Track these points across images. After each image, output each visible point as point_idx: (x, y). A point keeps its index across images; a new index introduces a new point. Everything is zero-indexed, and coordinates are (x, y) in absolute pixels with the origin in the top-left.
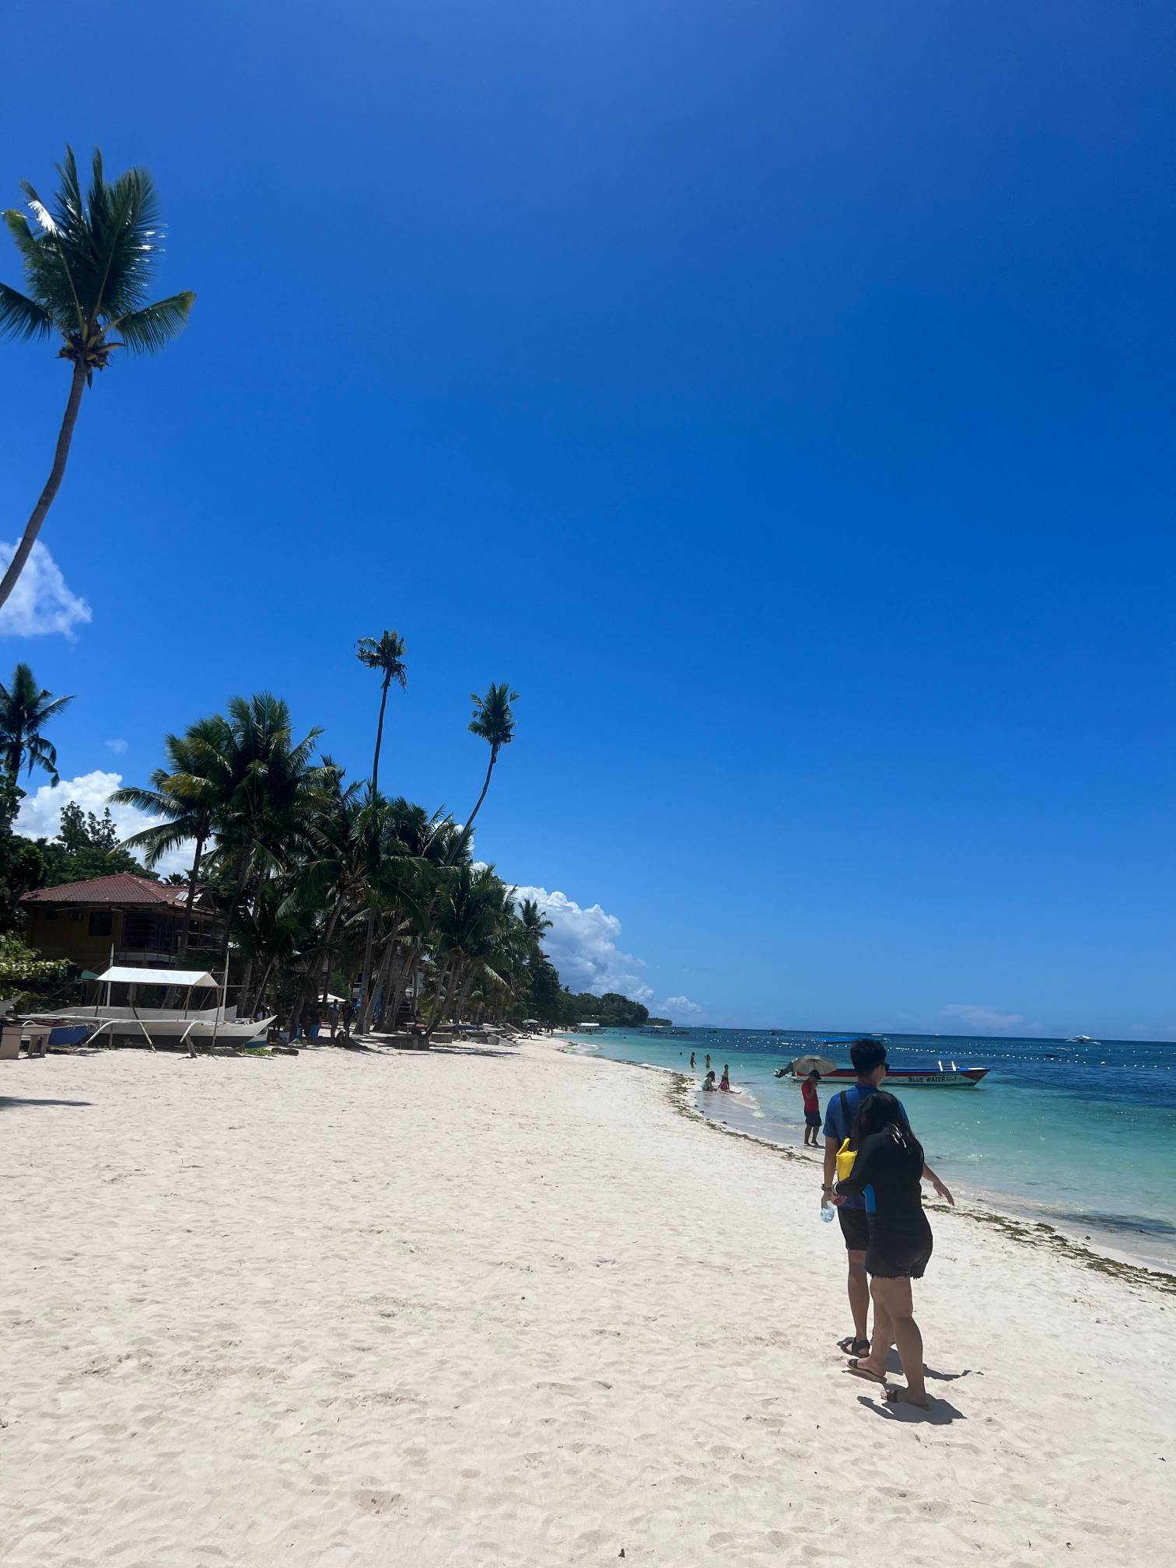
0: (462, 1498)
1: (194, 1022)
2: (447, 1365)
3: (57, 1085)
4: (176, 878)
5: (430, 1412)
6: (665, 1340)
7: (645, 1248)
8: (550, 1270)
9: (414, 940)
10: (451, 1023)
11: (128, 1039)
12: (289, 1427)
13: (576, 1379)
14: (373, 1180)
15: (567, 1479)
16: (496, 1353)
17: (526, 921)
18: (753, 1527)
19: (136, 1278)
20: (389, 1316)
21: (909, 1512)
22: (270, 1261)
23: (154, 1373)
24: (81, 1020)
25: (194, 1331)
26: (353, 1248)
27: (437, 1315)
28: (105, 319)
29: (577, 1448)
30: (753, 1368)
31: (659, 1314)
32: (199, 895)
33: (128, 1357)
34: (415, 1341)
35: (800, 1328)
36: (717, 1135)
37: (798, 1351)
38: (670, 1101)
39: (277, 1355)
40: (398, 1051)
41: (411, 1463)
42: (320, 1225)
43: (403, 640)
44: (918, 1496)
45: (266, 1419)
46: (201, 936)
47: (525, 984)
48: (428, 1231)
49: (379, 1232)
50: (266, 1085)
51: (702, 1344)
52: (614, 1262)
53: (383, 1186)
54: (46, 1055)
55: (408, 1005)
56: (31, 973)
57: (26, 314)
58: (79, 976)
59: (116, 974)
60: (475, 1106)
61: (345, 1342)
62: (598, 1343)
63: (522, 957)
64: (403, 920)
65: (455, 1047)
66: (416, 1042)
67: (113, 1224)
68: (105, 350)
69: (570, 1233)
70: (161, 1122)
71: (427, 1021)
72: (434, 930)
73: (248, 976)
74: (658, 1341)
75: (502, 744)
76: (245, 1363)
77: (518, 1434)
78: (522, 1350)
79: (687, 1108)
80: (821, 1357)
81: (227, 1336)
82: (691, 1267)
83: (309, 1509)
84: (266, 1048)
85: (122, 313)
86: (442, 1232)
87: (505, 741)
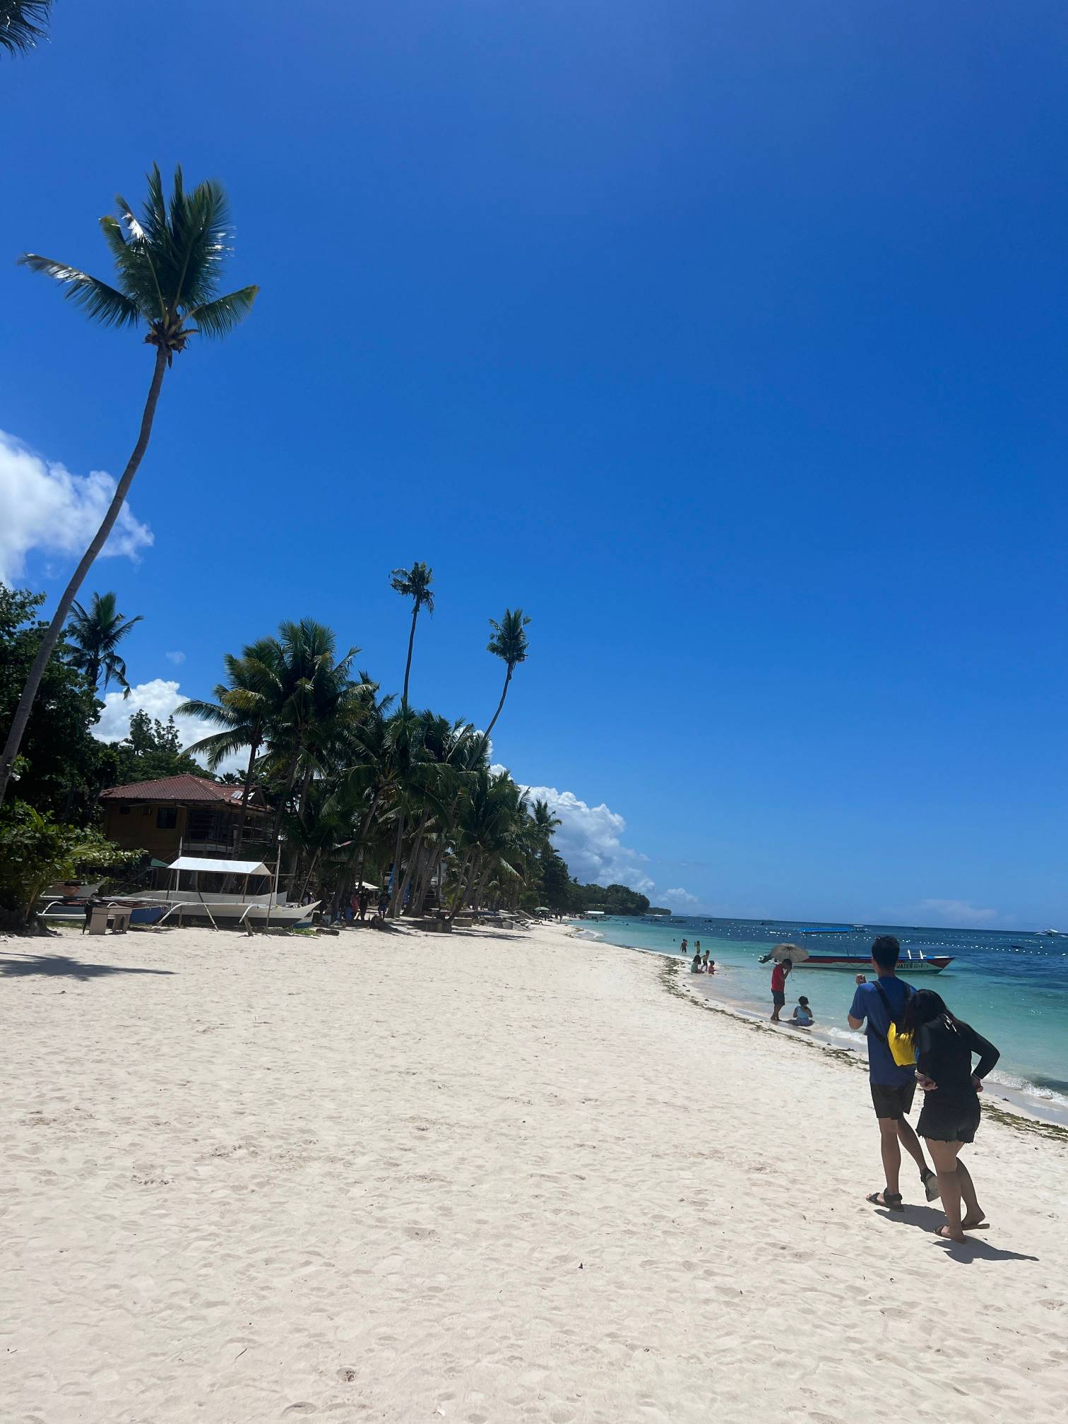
0: (476, 1234)
1: (251, 905)
2: (466, 1161)
3: (142, 957)
4: (229, 777)
5: (454, 1188)
6: (629, 1152)
7: (623, 1091)
8: (546, 1104)
9: (439, 837)
10: (470, 910)
11: (195, 919)
12: (356, 1191)
13: (560, 1173)
14: (408, 1037)
15: (549, 1228)
16: (502, 1155)
17: (538, 819)
18: (674, 1258)
19: (235, 1099)
20: (423, 1130)
21: (785, 1257)
22: (333, 1091)
23: (259, 1157)
24: (156, 902)
25: (283, 1133)
26: (395, 1084)
27: (459, 1131)
28: (183, 308)
29: (557, 1211)
30: (693, 1172)
31: (628, 1136)
32: (252, 794)
33: (240, 1147)
34: (443, 1146)
35: (735, 1149)
36: (697, 1010)
37: (730, 1162)
38: (661, 981)
39: (344, 1150)
40: (425, 933)
41: (441, 1215)
42: (368, 1068)
43: (431, 570)
44: (793, 1249)
45: (341, 1186)
46: (254, 830)
47: (537, 876)
48: (452, 1074)
49: (414, 1074)
50: (314, 960)
51: (657, 1156)
52: (596, 1100)
53: (415, 1041)
54: (127, 932)
55: (433, 893)
56: (111, 861)
57: (117, 307)
58: (149, 865)
59: (184, 863)
60: (491, 981)
61: (393, 1144)
62: (578, 1153)
63: (535, 852)
64: (429, 818)
65: (475, 931)
66: (440, 926)
67: (212, 1063)
68: (183, 336)
69: (563, 1079)
70: (234, 988)
71: (450, 908)
72: (457, 827)
73: (294, 865)
74: (623, 1153)
75: (517, 662)
76: (322, 1154)
77: (516, 1202)
78: (521, 1155)
79: (676, 987)
80: (746, 1167)
81: (307, 1137)
82: (657, 1106)
83: (374, 1235)
84: (311, 929)
85: (198, 304)
86: (464, 1075)
87: (520, 660)
